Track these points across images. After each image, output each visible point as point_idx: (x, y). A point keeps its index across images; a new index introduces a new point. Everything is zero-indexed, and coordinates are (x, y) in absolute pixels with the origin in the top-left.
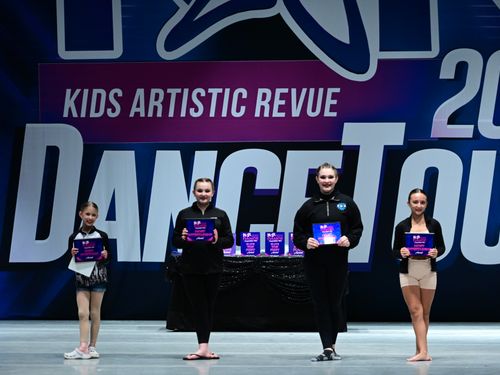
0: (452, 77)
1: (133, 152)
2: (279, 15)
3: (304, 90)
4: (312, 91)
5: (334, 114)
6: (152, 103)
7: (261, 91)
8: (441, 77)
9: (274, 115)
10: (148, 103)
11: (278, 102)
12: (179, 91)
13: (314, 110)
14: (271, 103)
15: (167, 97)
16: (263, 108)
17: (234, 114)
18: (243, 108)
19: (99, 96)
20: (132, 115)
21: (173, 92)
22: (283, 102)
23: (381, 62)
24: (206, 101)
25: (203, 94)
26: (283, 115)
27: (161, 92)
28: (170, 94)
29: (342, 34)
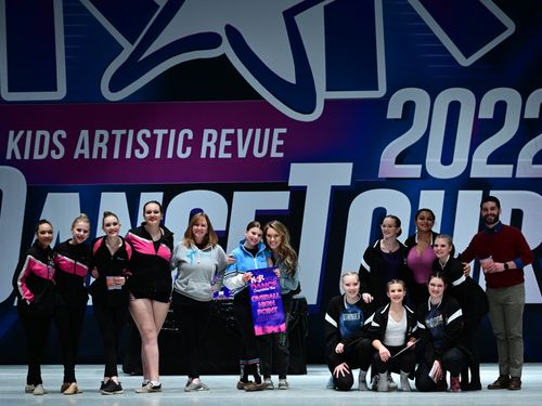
0: (400, 117)
1: (77, 194)
2: (224, 55)
3: (250, 131)
4: (258, 131)
5: (281, 155)
6: (97, 144)
7: (207, 132)
8: (388, 117)
9: (220, 156)
10: (92, 145)
11: (224, 143)
12: (124, 132)
13: (260, 150)
14: (217, 144)
15: (112, 138)
16: (209, 149)
17: (180, 155)
18: (189, 149)
19: (43, 137)
20: (76, 157)
21: (118, 133)
22: (229, 143)
23: (328, 102)
24: (152, 142)
25: (148, 135)
26: (229, 156)
27: (106, 133)
28: (115, 136)
29: (288, 74)
